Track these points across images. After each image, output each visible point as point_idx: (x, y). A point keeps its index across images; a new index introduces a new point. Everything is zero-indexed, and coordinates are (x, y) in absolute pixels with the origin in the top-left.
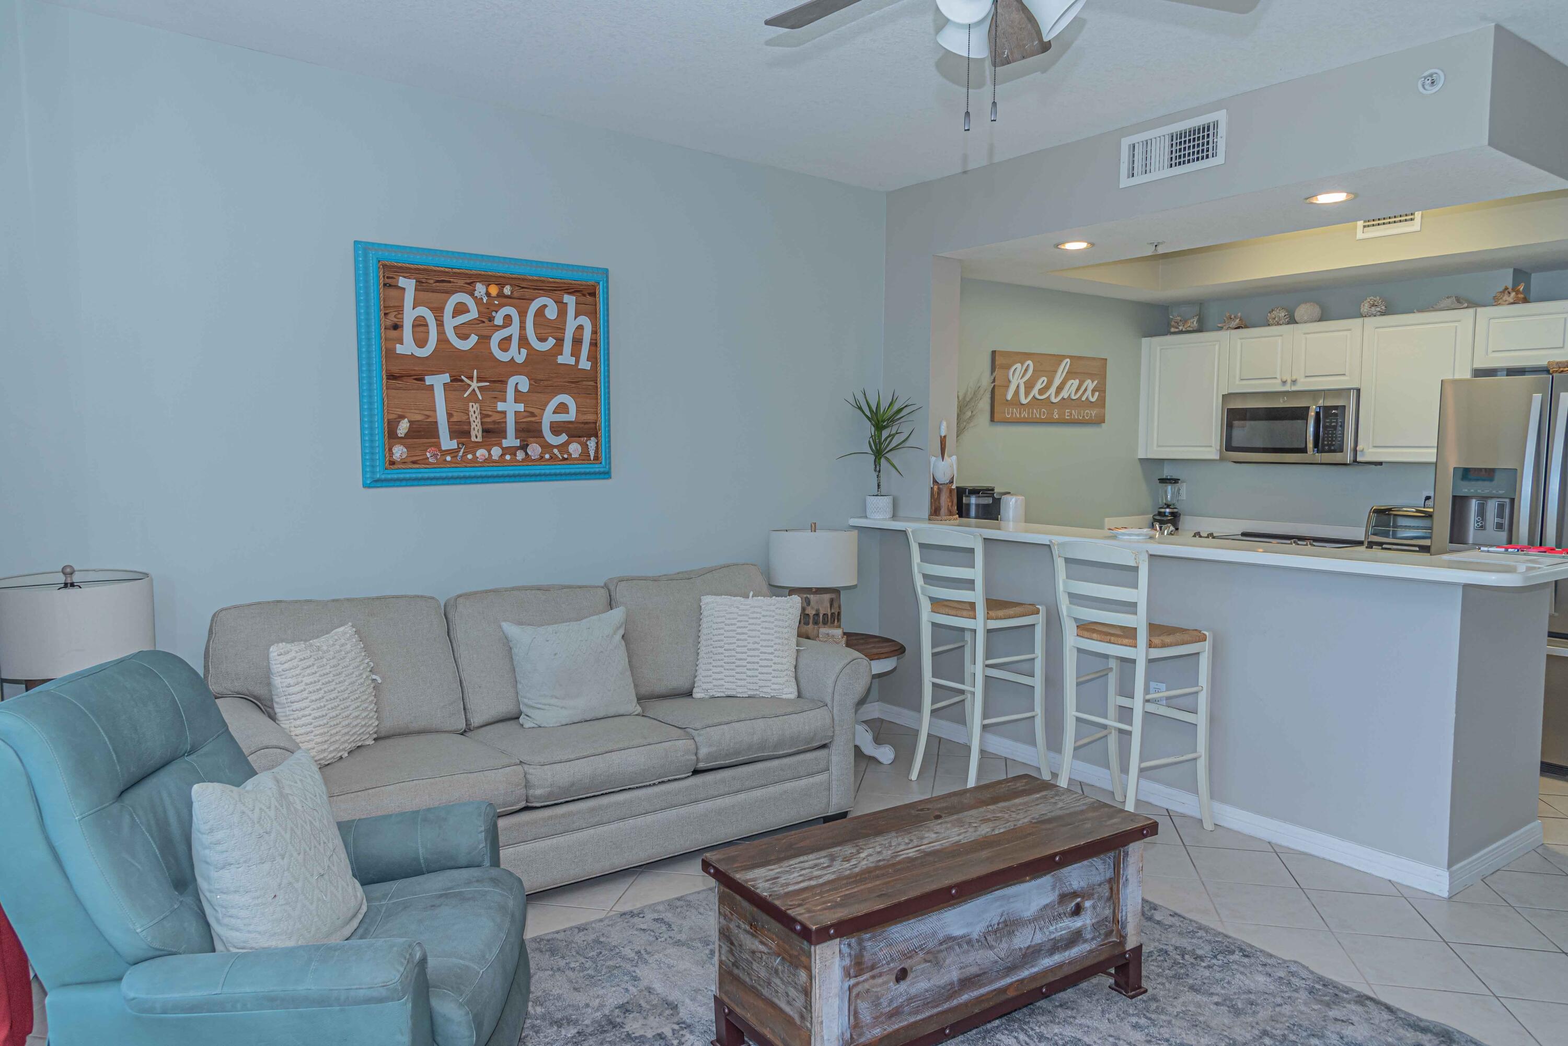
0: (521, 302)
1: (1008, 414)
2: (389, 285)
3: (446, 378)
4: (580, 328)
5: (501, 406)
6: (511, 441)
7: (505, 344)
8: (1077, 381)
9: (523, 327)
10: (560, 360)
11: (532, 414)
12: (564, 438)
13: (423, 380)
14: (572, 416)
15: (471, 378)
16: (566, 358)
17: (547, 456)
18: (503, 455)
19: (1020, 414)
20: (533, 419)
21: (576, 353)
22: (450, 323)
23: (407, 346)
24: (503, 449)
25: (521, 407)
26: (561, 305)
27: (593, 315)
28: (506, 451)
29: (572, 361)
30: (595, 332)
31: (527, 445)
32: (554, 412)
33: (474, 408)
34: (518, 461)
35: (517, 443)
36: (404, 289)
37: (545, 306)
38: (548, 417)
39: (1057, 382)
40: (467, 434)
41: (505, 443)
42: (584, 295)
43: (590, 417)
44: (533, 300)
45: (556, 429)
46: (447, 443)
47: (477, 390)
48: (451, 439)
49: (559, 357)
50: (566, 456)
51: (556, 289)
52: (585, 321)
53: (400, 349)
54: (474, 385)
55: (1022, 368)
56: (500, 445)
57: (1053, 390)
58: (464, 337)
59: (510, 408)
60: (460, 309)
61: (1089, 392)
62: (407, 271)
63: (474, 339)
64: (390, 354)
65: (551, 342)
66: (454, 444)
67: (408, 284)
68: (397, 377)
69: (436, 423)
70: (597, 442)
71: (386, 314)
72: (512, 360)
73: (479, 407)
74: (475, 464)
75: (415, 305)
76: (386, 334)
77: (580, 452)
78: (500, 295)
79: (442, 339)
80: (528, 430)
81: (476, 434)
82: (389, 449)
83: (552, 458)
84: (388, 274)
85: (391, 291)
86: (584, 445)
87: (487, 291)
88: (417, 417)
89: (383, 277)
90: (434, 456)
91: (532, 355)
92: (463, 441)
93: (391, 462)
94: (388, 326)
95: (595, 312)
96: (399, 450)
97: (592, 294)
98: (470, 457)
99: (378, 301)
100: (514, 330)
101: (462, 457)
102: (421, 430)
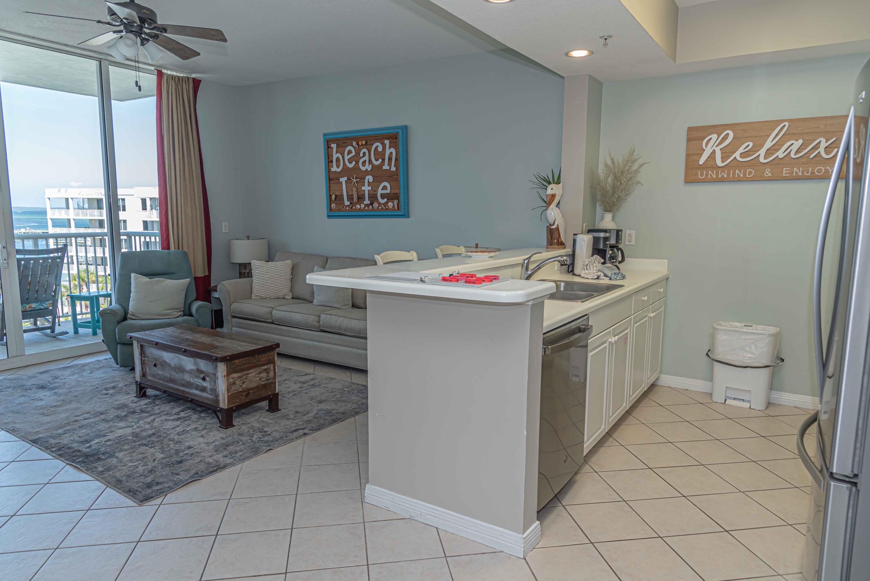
0: (368, 145)
1: (702, 175)
2: (328, 147)
3: (346, 178)
4: (391, 153)
5: (363, 188)
6: (367, 202)
7: (364, 163)
8: (801, 142)
9: (370, 156)
10: (384, 168)
11: (375, 191)
12: (386, 200)
13: (339, 180)
14: (388, 191)
15: (353, 178)
16: (386, 167)
17: (380, 208)
18: (365, 207)
19: (717, 174)
20: (375, 193)
21: (390, 164)
22: (347, 158)
23: (334, 169)
24: (365, 205)
25: (370, 188)
26: (383, 145)
27: (396, 147)
29: (388, 168)
30: (397, 154)
31: (373, 203)
32: (382, 190)
33: (354, 189)
34: (370, 210)
35: (369, 202)
36: (333, 148)
37: (378, 146)
38: (380, 192)
39: (769, 144)
40: (353, 199)
41: (365, 202)
42: (393, 139)
43: (396, 191)
44: (373, 145)
45: (383, 196)
46: (347, 203)
47: (356, 183)
48: (348, 201)
49: (383, 166)
50: (387, 208)
51: (380, 138)
52: (393, 150)
54: (355, 180)
55: (717, 139)
56: (363, 203)
57: (762, 152)
58: (350, 163)
59: (366, 188)
60: (350, 152)
61: (822, 150)
63: (354, 163)
64: (329, 171)
65: (380, 160)
67: (334, 146)
68: (332, 180)
69: (343, 195)
70: (399, 202)
71: (328, 158)
72: (367, 169)
73: (356, 189)
74: (356, 210)
75: (336, 153)
76: (329, 164)
77: (392, 206)
78: (362, 144)
79: (344, 164)
80: (373, 198)
81: (355, 200)
82: (331, 205)
83: (382, 208)
84: (329, 143)
85: (330, 149)
86: (393, 203)
87: (358, 144)
88: (338, 193)
89: (328, 145)
90: (343, 207)
91: (374, 166)
92: (351, 202)
93: (331, 210)
94: (329, 162)
95: (397, 146)
96: (333, 205)
97: (396, 138)
98: (354, 208)
99: (327, 154)
100: (366, 158)
101: (351, 208)
102: (339, 198)
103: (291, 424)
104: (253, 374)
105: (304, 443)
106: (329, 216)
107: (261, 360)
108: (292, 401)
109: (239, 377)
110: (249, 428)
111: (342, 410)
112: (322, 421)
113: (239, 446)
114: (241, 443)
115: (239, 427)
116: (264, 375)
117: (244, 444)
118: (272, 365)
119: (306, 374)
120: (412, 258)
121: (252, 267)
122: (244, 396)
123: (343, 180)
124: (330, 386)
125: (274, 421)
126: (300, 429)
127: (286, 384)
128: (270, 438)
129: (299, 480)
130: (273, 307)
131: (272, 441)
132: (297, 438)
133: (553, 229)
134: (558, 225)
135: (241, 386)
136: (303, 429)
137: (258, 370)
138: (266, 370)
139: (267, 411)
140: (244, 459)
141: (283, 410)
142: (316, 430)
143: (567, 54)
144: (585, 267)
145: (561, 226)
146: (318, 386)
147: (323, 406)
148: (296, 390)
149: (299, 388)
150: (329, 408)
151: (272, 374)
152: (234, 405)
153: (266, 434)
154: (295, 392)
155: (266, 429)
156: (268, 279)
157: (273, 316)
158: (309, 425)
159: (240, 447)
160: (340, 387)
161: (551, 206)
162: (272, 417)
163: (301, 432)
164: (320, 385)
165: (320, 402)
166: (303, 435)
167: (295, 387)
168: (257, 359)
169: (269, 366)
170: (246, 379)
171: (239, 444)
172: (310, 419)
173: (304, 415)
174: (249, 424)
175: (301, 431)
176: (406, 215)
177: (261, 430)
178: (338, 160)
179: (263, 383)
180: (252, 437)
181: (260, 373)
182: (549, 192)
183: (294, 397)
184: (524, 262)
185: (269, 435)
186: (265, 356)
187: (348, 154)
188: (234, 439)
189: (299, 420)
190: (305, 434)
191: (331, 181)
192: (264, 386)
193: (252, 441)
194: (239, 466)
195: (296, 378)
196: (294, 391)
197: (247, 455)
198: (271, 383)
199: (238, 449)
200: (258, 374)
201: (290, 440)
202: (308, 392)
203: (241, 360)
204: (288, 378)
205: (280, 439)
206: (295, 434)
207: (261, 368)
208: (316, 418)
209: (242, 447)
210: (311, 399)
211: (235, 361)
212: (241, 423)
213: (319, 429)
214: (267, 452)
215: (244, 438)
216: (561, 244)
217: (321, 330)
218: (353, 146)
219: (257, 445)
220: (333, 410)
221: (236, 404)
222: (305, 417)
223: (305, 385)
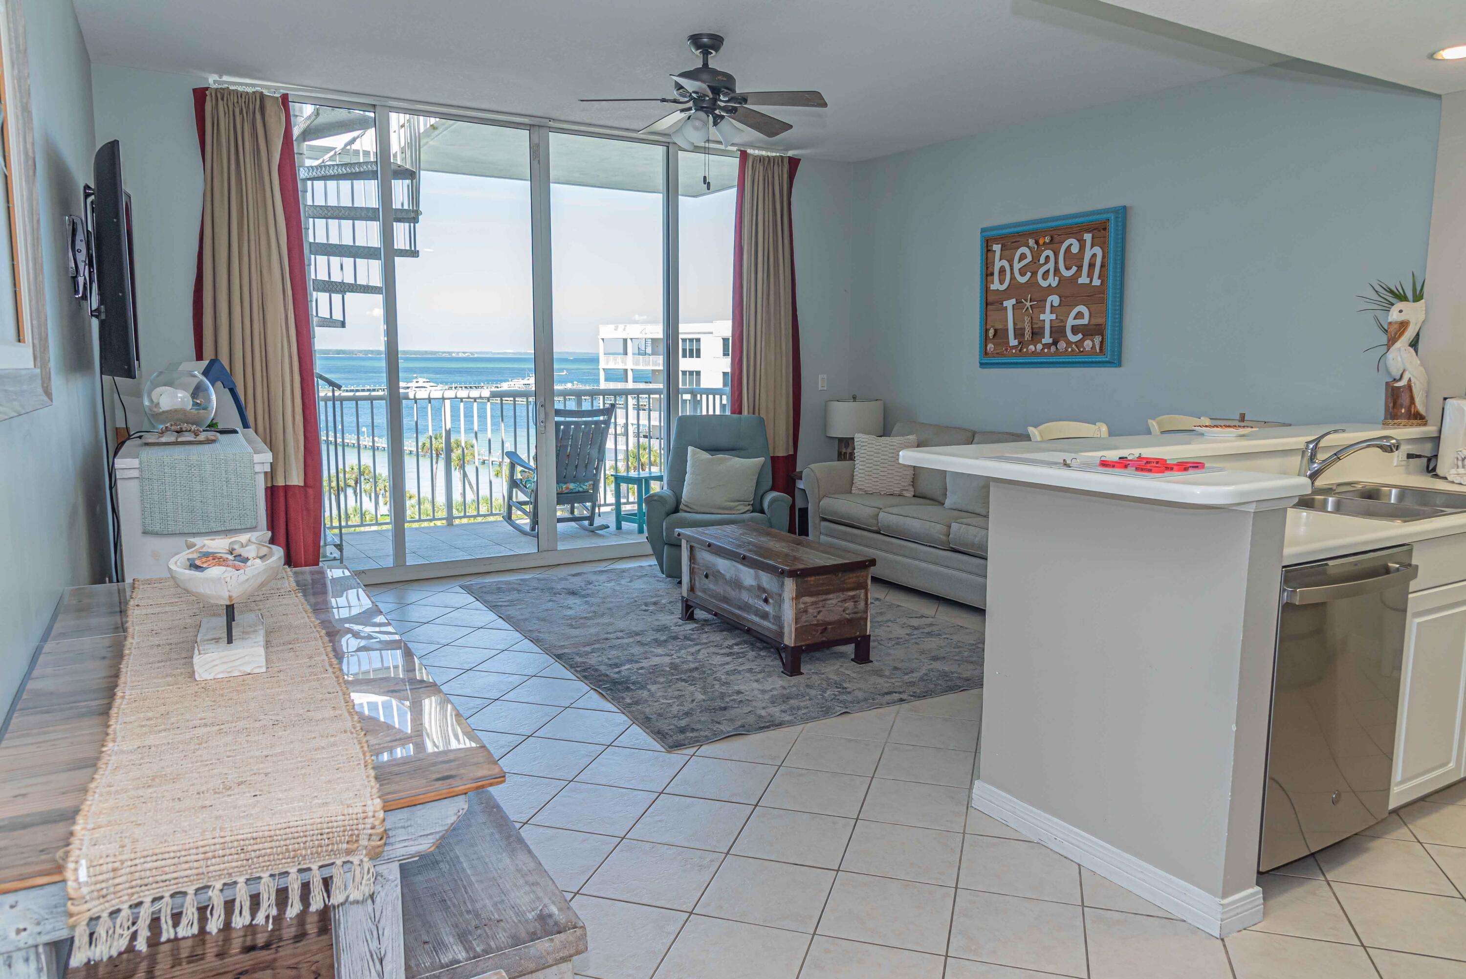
0: (1054, 243)
2: (988, 250)
3: (1013, 301)
4: (1094, 255)
5: (1042, 317)
6: (1047, 339)
7: (1046, 275)
9: (1056, 263)
10: (1080, 281)
11: (1062, 321)
12: (1080, 336)
13: (1003, 304)
14: (1085, 321)
15: (1026, 301)
16: (1083, 280)
17: (1070, 350)
18: (1043, 349)
20: (1061, 324)
21: (1090, 275)
22: (1017, 266)
23: (995, 286)
24: (1043, 345)
25: (1054, 317)
26: (1081, 242)
27: (1104, 245)
28: (1046, 346)
29: (1087, 281)
30: (1104, 257)
31: (1058, 342)
32: (1075, 318)
33: (1027, 319)
34: (1053, 354)
35: (1050, 341)
36: (995, 251)
37: (1071, 244)
38: (1071, 322)
40: (1023, 335)
41: (1044, 341)
42: (1100, 231)
43: (1098, 321)
44: (1063, 243)
45: (1075, 330)
46: (1013, 342)
47: (1030, 308)
48: (1015, 339)
49: (1079, 279)
50: (1082, 350)
51: (1077, 231)
52: (1098, 250)
53: (993, 287)
54: (1028, 304)
56: (1041, 342)
58: (1022, 274)
59: (1047, 317)
60: (1023, 257)
62: (996, 240)
63: (1029, 274)
64: (986, 290)
65: (1074, 269)
66: (1015, 343)
67: (997, 248)
68: (992, 304)
69: (1007, 329)
70: (1103, 339)
71: (987, 268)
72: (1050, 285)
73: (1030, 318)
74: (1027, 354)
75: (1000, 260)
76: (986, 279)
77: (1091, 346)
78: (1044, 243)
79: (1013, 278)
80: (1058, 332)
81: (1027, 336)
82: (986, 346)
83: (1072, 350)
84: (989, 244)
85: (990, 254)
86: (1093, 341)
87: (1037, 243)
88: (999, 326)
89: (987, 246)
90: (1006, 350)
91: (1062, 280)
92: (1021, 340)
93: (986, 353)
94: (988, 274)
95: (1105, 243)
96: (990, 346)
97: (1105, 229)
98: (1025, 350)
99: (984, 261)
100: (1051, 265)
101: (1020, 351)
102: (1000, 334)
103: (883, 684)
104: (834, 602)
105: (898, 713)
106: (983, 365)
107: (847, 581)
108: (892, 652)
109: (813, 603)
110: (823, 679)
111: (965, 675)
112: (932, 686)
113: (804, 701)
114: (808, 698)
115: (808, 677)
116: (850, 604)
117: (810, 699)
118: (863, 591)
119: (922, 617)
120: (1099, 433)
121: (855, 444)
122: (819, 632)
123: (1009, 304)
124: (956, 638)
125: (860, 676)
126: (896, 692)
127: (889, 627)
128: (849, 698)
129: (879, 760)
130: (881, 507)
131: (852, 702)
132: (888, 704)
133: (1399, 388)
134: (1410, 380)
135: (816, 617)
136: (900, 693)
137: (842, 596)
138: (853, 597)
139: (852, 660)
140: (807, 719)
141: (876, 663)
142: (919, 697)
143: (1431, 56)
144: (1460, 463)
145: (1417, 383)
146: (937, 635)
147: (938, 665)
148: (900, 636)
149: (907, 634)
150: (946, 669)
151: (861, 605)
152: (803, 643)
153: (844, 690)
154: (899, 640)
155: (845, 685)
156: (879, 463)
157: (879, 520)
158: (911, 688)
159: (805, 703)
160: (973, 642)
161: (1398, 344)
162: (858, 670)
163: (896, 697)
164: (940, 635)
165: (935, 659)
166: (898, 701)
167: (901, 632)
168: (842, 579)
169: (858, 592)
170: (823, 607)
171: (804, 699)
172: (914, 680)
173: (906, 674)
174: (823, 674)
175: (897, 695)
176: (1116, 362)
177: (838, 685)
178: (1002, 271)
179: (847, 616)
180: (825, 692)
181: (844, 601)
182: (1394, 315)
183: (896, 646)
184: (1307, 446)
185: (849, 693)
186: (852, 577)
187: (1020, 260)
188: (799, 691)
189: (897, 680)
190: (902, 700)
191: (989, 307)
192: (850, 621)
193: (823, 697)
194: (799, 728)
195: (905, 620)
196: (898, 638)
197: (813, 715)
198: (861, 618)
199: (802, 704)
200: (842, 601)
201: (877, 704)
202: (919, 643)
203: (817, 577)
204: (892, 619)
205: (863, 701)
206: (888, 697)
207: (845, 593)
208: (924, 680)
209: (808, 703)
210: (922, 652)
211: (809, 579)
212: (813, 671)
213: (924, 696)
214: (843, 715)
215: (813, 692)
216: (1418, 418)
217: (952, 548)
218: (1028, 247)
219: (829, 704)
220: (952, 673)
221: (808, 642)
222: (907, 677)
223: (916, 632)
